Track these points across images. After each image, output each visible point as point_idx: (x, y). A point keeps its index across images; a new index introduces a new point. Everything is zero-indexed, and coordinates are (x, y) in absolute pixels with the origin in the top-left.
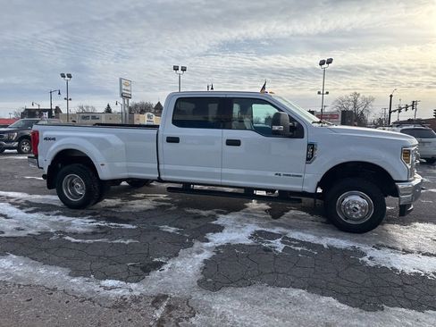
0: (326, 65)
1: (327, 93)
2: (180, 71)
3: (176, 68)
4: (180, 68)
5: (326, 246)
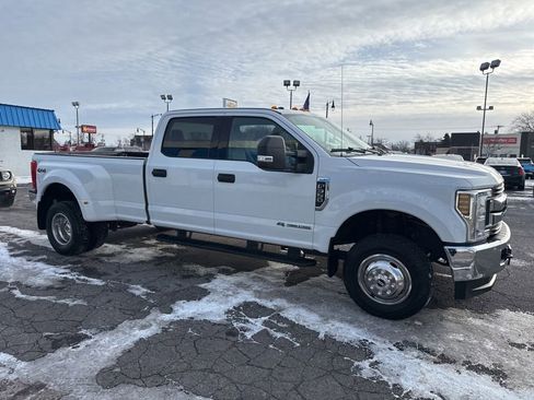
0: (490, 70)
1: (491, 108)
2: (292, 87)
3: (287, 84)
4: (292, 83)
5: (321, 336)
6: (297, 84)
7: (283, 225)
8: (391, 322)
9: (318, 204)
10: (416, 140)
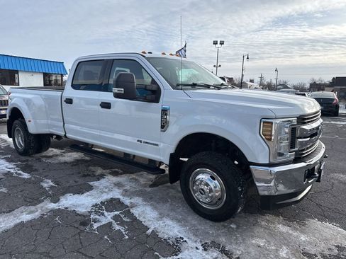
3: (215, 43)
4: (219, 43)
5: (149, 232)
6: (222, 43)
7: (141, 142)
8: (211, 223)
9: (162, 127)
10: (311, 82)
